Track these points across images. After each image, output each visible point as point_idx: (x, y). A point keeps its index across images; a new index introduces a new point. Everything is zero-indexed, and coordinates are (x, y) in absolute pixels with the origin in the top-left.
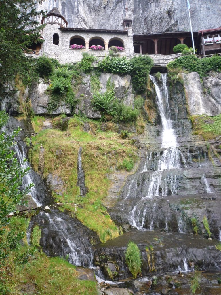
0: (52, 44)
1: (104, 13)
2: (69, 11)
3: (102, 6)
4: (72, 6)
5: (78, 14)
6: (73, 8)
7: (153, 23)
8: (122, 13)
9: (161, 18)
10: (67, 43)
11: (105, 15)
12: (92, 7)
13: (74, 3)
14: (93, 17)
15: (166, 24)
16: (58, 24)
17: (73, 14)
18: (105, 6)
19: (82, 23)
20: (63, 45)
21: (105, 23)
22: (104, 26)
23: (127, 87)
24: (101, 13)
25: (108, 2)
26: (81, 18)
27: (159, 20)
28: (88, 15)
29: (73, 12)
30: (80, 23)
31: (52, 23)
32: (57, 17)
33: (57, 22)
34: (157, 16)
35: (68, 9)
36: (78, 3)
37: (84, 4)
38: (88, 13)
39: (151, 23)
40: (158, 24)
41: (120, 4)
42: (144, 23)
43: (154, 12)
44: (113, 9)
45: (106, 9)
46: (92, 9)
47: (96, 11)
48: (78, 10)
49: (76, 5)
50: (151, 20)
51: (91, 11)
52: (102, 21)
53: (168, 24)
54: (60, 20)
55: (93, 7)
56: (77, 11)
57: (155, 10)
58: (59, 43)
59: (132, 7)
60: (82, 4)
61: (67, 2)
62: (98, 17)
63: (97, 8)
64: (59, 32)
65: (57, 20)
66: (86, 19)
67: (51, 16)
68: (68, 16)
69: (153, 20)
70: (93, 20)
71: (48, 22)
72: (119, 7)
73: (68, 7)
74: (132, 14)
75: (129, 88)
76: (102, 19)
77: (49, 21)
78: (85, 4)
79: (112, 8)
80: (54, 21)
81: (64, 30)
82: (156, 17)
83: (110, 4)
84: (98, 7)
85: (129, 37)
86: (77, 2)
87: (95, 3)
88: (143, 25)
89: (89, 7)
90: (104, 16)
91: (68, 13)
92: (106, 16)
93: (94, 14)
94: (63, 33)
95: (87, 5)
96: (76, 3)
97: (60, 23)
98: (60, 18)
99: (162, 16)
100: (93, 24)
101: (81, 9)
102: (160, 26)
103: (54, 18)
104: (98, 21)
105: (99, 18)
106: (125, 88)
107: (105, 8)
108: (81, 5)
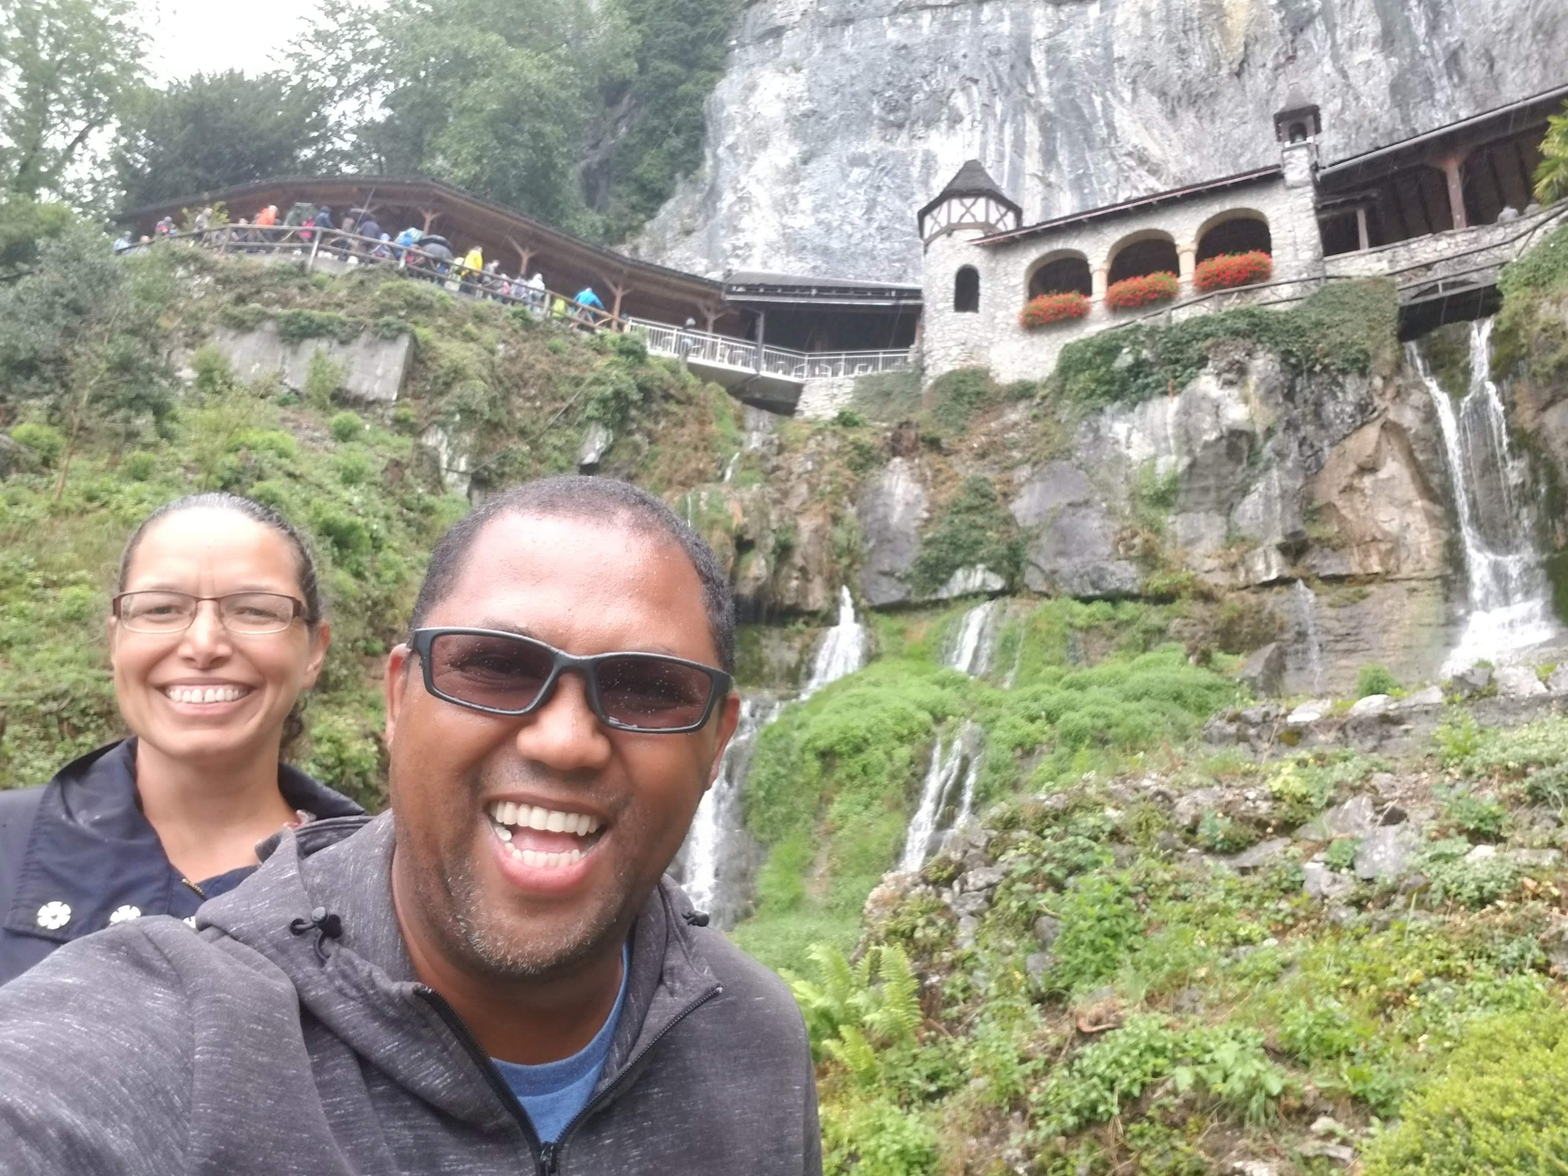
0: (951, 314)
1: (1238, 98)
2: (1072, 144)
3: (1224, 72)
4: (1081, 117)
5: (1113, 144)
6: (1087, 124)
7: (1498, 67)
8: (1327, 67)
9: (1539, 26)
10: (1016, 294)
11: (1242, 104)
12: (1175, 89)
13: (1091, 102)
14: (1188, 130)
16: (975, 225)
17: (1091, 148)
18: (1235, 66)
19: (1133, 175)
20: (997, 306)
21: (1252, 139)
22: (1248, 155)
23: (1259, 429)
24: (1224, 104)
25: (1246, 46)
26: (1130, 154)
27: (1534, 36)
28: (1162, 129)
29: (1089, 140)
30: (1127, 179)
31: (949, 230)
32: (968, 202)
33: (968, 219)
34: (1513, 21)
35: (1069, 133)
36: (1106, 99)
37: (1134, 91)
38: (1164, 123)
39: (1492, 67)
40: (1528, 58)
41: (1309, 35)
42: (1450, 78)
43: (1496, 7)
44: (1276, 69)
45: (1245, 76)
46: (1180, 99)
47: (1200, 102)
48: (1110, 125)
49: (1099, 108)
50: (1487, 52)
51: (1173, 111)
52: (1237, 134)
55: (1178, 87)
56: (1104, 132)
58: (982, 301)
59: (1373, 28)
60: (1128, 96)
61: (1061, 110)
62: (1213, 121)
63: (1201, 87)
64: (977, 259)
65: (968, 210)
66: (1155, 152)
68: (1073, 165)
69: (1495, 52)
70: (1195, 147)
71: (937, 229)
72: (1308, 47)
73: (1066, 126)
74: (1380, 57)
75: (1270, 432)
76: (1235, 126)
77: (939, 223)
78: (1143, 91)
79: (1270, 65)
80: (954, 220)
81: (997, 243)
82: (1510, 30)
83: (1258, 47)
84: (1204, 80)
86: (1103, 95)
87: (1189, 66)
88: (1449, 92)
89: (1163, 94)
90: (1240, 110)
91: (1071, 152)
92: (1251, 107)
93: (1192, 115)
94: (999, 257)
95: (1152, 91)
96: (1098, 100)
98: (982, 201)
100: (1190, 160)
101: (1122, 118)
102: (1545, 65)
103: (956, 209)
104: (1215, 140)
105: (1220, 127)
106: (1251, 437)
107: (1238, 75)
108: (1122, 100)
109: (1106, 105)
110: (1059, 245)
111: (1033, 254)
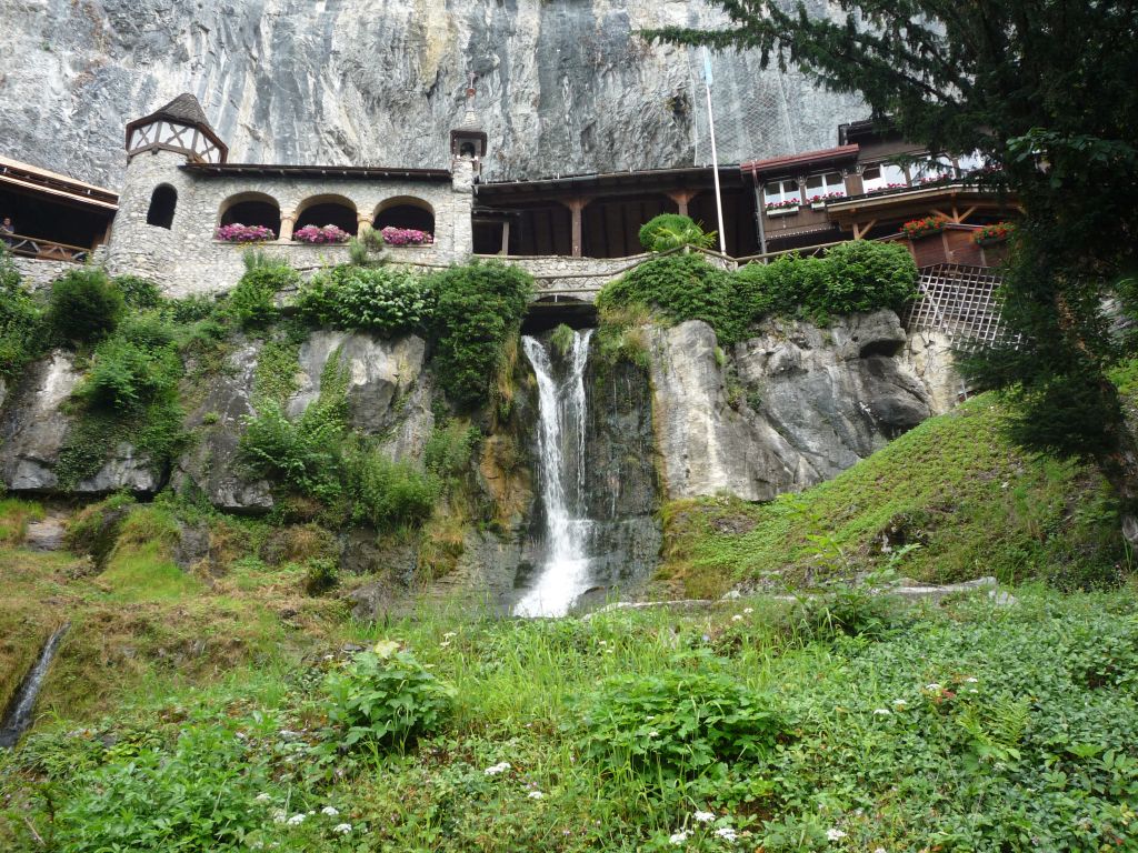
0: (143, 224)
1: (426, 113)
2: (283, 110)
3: (418, 90)
4: (295, 89)
5: (318, 120)
6: (298, 99)
7: (617, 146)
8: (497, 110)
9: (646, 126)
10: (209, 221)
11: (427, 119)
12: (377, 91)
13: (305, 80)
14: (382, 127)
15: (670, 148)
16: (181, 151)
17: (299, 119)
18: (428, 87)
19: (331, 151)
20: (191, 228)
21: (431, 149)
22: (426, 161)
23: (403, 385)
24: (412, 115)
25: (438, 75)
26: (331, 133)
27: (642, 132)
28: (360, 120)
29: (298, 112)
30: (325, 152)
31: (155, 149)
32: (179, 128)
33: (175, 143)
34: (630, 117)
35: (282, 100)
36: (318, 80)
37: (343, 82)
38: (364, 115)
39: (612, 145)
40: (636, 146)
41: (487, 81)
42: (583, 145)
43: (620, 104)
44: (458, 99)
45: (434, 98)
46: (378, 102)
47: (396, 107)
48: (318, 104)
49: (311, 87)
50: (611, 134)
51: (372, 109)
52: (420, 142)
53: (677, 146)
54: (188, 137)
55: (380, 91)
56: (313, 108)
57: (624, 96)
58: (176, 220)
59: (534, 89)
60: (337, 84)
61: (278, 79)
62: (403, 127)
63: (398, 97)
64: (178, 182)
65: (177, 136)
66: (352, 138)
67: (156, 125)
68: (281, 127)
69: (616, 135)
70: (384, 141)
71: (143, 144)
72: (485, 90)
73: (280, 93)
74: (536, 115)
75: (411, 387)
76: (420, 135)
77: (147, 140)
78: (350, 85)
79: (454, 95)
80: (162, 140)
81: (199, 172)
82: (627, 123)
83: (447, 79)
84: (401, 91)
85: (457, 191)
86: (316, 77)
87: (391, 77)
88: (580, 154)
89: (366, 92)
90: (425, 124)
91: (282, 117)
92: (434, 123)
93: (387, 116)
94: (197, 185)
95: (358, 87)
96: (311, 80)
97: (188, 145)
98: (191, 132)
99: (650, 119)
100: (380, 152)
101: (330, 102)
102: (647, 154)
103: (166, 132)
104: (403, 142)
105: (411, 134)
106: (396, 389)
107: (429, 95)
108: (332, 87)
109: (318, 87)
110: (256, 188)
111: (232, 190)
